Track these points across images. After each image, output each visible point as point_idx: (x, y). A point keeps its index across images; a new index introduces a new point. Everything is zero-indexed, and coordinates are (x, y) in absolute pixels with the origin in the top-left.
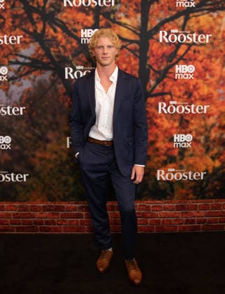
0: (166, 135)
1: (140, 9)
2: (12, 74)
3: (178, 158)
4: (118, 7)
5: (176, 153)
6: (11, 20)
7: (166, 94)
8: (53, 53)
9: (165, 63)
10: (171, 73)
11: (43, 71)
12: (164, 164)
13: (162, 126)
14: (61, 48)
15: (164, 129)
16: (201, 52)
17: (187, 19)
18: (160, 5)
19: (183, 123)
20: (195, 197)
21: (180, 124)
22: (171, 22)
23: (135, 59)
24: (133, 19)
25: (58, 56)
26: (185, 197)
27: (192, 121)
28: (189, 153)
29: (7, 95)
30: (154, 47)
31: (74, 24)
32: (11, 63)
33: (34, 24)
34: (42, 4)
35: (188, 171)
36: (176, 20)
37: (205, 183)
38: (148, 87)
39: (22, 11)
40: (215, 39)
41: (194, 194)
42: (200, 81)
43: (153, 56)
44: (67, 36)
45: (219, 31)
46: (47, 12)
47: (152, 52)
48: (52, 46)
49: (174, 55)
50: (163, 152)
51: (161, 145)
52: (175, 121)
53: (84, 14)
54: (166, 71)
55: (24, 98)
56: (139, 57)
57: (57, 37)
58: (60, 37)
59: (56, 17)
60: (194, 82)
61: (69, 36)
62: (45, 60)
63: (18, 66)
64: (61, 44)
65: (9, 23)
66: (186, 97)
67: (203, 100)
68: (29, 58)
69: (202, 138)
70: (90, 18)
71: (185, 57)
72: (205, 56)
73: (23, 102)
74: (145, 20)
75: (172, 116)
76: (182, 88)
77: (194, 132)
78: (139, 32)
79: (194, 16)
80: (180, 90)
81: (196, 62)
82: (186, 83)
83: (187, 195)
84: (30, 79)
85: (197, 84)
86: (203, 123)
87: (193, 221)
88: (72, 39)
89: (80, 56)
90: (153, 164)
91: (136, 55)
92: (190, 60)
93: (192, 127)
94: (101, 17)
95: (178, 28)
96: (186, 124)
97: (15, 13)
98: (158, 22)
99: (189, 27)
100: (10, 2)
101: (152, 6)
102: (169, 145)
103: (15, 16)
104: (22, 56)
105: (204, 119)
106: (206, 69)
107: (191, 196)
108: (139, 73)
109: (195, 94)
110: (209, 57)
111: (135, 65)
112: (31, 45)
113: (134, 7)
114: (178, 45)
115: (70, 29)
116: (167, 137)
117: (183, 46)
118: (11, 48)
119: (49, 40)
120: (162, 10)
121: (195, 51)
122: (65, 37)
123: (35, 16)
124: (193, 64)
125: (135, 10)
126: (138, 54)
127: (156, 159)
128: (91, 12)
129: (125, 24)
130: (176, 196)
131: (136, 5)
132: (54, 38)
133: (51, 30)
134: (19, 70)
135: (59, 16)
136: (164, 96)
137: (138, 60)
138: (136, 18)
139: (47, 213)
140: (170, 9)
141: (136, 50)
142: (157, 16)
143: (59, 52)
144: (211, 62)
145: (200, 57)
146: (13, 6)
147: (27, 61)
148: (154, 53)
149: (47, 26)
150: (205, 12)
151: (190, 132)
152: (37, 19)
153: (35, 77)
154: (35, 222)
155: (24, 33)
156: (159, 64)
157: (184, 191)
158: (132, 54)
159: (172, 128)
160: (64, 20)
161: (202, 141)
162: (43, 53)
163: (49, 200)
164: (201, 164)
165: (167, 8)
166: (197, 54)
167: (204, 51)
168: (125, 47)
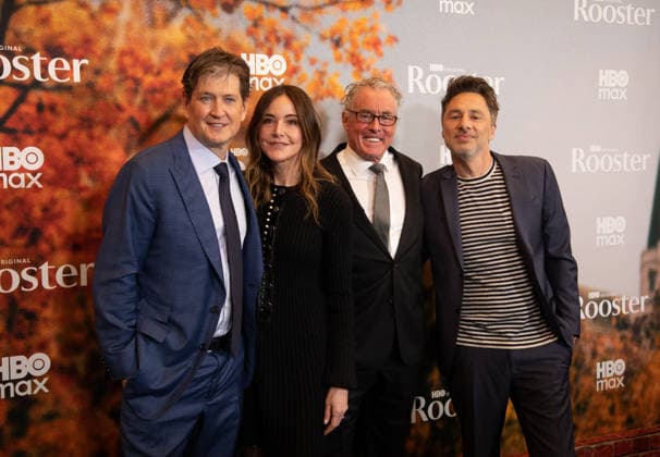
3: (8, 431)
16: (60, 109)
17: (9, 9)
19: (19, 321)
27: (47, 313)
28: (44, 410)
40: (97, 72)
42: (63, 194)
45: (109, 51)
60: (44, 197)
66: (21, 242)
67: (77, 248)
69: (80, 361)
71: (9, 124)
72: (74, 121)
76: (7, 215)
77: (54, 347)
79: (31, 3)
81: (46, 140)
82: (20, 202)
85: (53, 201)
86: (79, 315)
92: (28, 132)
93: (45, 332)
96: (26, 322)
99: (17, 35)
105: (82, 304)
106: (79, 159)
109: (51, 230)
110: (86, 122)
121: (40, 107)
124: (36, 145)
144: (91, 137)
145: (60, 125)
151: (43, 348)
161: (81, 369)
166: (48, 116)
167: (68, 107)
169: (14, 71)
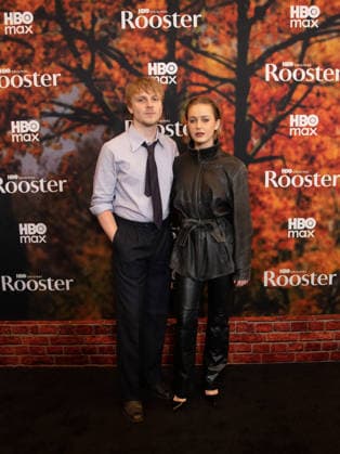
0: (277, 219)
1: (236, 31)
2: (45, 131)
3: (295, 253)
4: (203, 28)
5: (291, 246)
6: (43, 50)
7: (276, 158)
8: (107, 100)
9: (274, 112)
10: (283, 127)
11: (93, 126)
12: (275, 263)
13: (271, 206)
14: (117, 90)
15: (273, 211)
16: (328, 95)
17: (306, 46)
18: (265, 25)
19: (302, 201)
20: (320, 311)
21: (298, 204)
22: (283, 51)
23: (229, 106)
24: (225, 46)
25: (114, 104)
26: (306, 311)
27: (316, 198)
28: (312, 246)
29: (38, 162)
30: (257, 88)
31: (138, 55)
32: (43, 114)
33: (77, 55)
34: (89, 27)
35: (309, 272)
36: (291, 48)
37: (334, 290)
38: (249, 149)
39: (60, 37)
41: (319, 306)
42: (326, 139)
43: (256, 101)
44: (127, 73)
46: (97, 38)
47: (254, 96)
48: (104, 88)
49: (287, 100)
50: (273, 244)
51: (269, 234)
52: (289, 198)
53: (152, 40)
54: (276, 123)
55: (65, 168)
56: (235, 104)
57: (112, 75)
58: (116, 74)
59: (110, 44)
60: (318, 140)
61: (131, 73)
62: (94, 110)
63: (55, 119)
64: (118, 86)
65: (40, 56)
66: (305, 162)
67: (332, 166)
68: (71, 107)
69: (330, 224)
70: (162, 47)
71: (303, 104)
72: (334, 101)
73: (63, 173)
74: (243, 48)
75: (285, 192)
76: (299, 149)
77: (318, 215)
78: (234, 66)
79: (317, 41)
80: (297, 153)
81: (321, 111)
82: (306, 142)
83: (309, 307)
84: (72, 138)
85: (322, 142)
86: (331, 201)
87: (318, 346)
90: (258, 262)
91: (231, 101)
92: (312, 107)
93: (315, 208)
94: (178, 44)
95: (294, 59)
96: (306, 202)
97: (48, 39)
98: (263, 50)
99: (309, 57)
100: (40, 24)
101: (253, 28)
102: (282, 235)
103: (49, 45)
104: (60, 104)
105: (333, 195)
106: (336, 121)
107: (314, 309)
108: (235, 126)
109: (320, 157)
111: (229, 115)
112: (74, 87)
113: (228, 29)
114: (293, 85)
115: (131, 62)
116: (278, 223)
117: (300, 87)
118: (44, 92)
119: (100, 80)
120: (268, 32)
121: (318, 94)
122: (124, 75)
123: (79, 44)
124: (315, 113)
125: (228, 32)
126: (234, 99)
127: (262, 256)
128: (162, 37)
129: (214, 54)
130: (292, 310)
131: (230, 25)
132: (108, 77)
133: (104, 65)
134: (56, 125)
135: (114, 44)
136: (273, 161)
137: (234, 108)
138: (230, 45)
139: (102, 336)
140: (280, 31)
141: (230, 93)
142: (262, 42)
143: (116, 97)
145: (327, 103)
146: (45, 30)
147: (69, 111)
148: (258, 97)
149: (98, 58)
150: (334, 34)
151: (313, 215)
152: (82, 48)
153: (81, 135)
154: (84, 349)
155: (62, 69)
156: (265, 114)
157: (304, 302)
158: (225, 100)
159: (285, 209)
160: (123, 50)
161: (331, 228)
162: (92, 99)
163: (104, 317)
164: (329, 263)
165: (276, 30)
166: (322, 99)
167: (332, 94)
168: (214, 89)
169: (307, 76)
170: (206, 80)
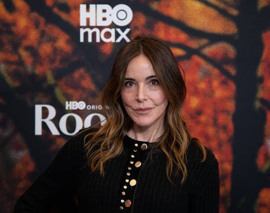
14: (24, 54)
23: (223, 83)
44: (42, 20)
56: (235, 79)
57: (14, 24)
58: (23, 22)
64: (26, 43)
78: (235, 12)
88: (56, 31)
89: (77, 75)
111: (224, 100)
115: (50, 3)
122: (37, 25)
126: (233, 71)
137: (233, 86)
141: (226, 60)
143: (21, 63)
158: (216, 72)
168: (197, 52)
170: (183, 37)
